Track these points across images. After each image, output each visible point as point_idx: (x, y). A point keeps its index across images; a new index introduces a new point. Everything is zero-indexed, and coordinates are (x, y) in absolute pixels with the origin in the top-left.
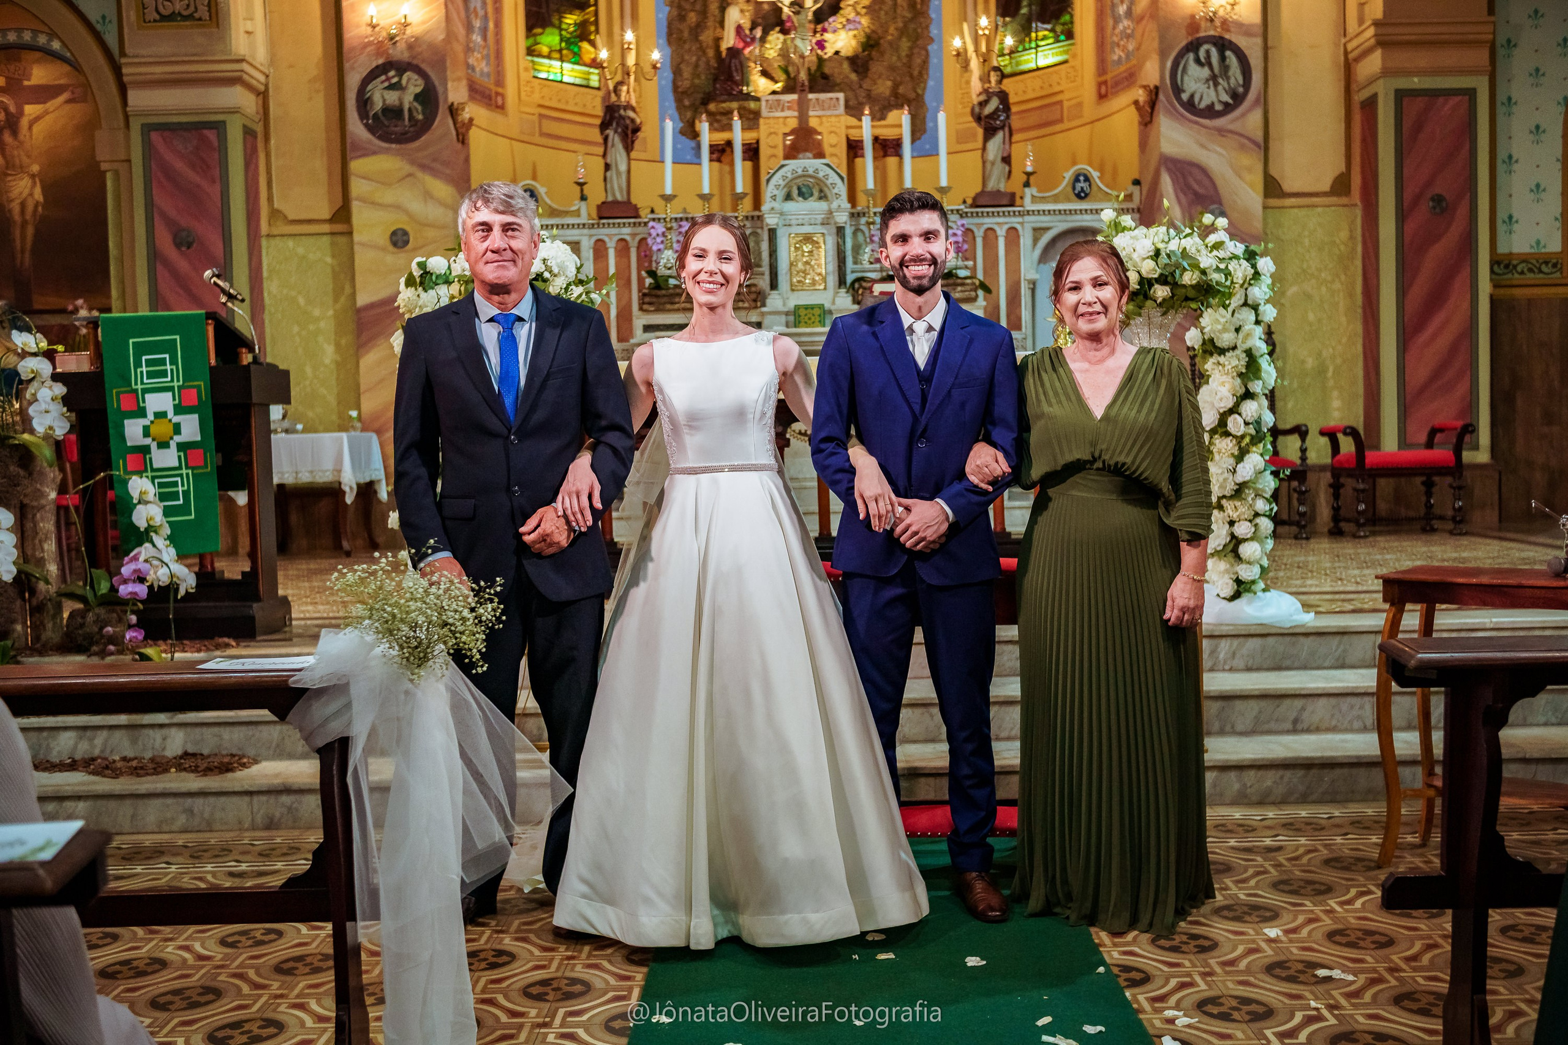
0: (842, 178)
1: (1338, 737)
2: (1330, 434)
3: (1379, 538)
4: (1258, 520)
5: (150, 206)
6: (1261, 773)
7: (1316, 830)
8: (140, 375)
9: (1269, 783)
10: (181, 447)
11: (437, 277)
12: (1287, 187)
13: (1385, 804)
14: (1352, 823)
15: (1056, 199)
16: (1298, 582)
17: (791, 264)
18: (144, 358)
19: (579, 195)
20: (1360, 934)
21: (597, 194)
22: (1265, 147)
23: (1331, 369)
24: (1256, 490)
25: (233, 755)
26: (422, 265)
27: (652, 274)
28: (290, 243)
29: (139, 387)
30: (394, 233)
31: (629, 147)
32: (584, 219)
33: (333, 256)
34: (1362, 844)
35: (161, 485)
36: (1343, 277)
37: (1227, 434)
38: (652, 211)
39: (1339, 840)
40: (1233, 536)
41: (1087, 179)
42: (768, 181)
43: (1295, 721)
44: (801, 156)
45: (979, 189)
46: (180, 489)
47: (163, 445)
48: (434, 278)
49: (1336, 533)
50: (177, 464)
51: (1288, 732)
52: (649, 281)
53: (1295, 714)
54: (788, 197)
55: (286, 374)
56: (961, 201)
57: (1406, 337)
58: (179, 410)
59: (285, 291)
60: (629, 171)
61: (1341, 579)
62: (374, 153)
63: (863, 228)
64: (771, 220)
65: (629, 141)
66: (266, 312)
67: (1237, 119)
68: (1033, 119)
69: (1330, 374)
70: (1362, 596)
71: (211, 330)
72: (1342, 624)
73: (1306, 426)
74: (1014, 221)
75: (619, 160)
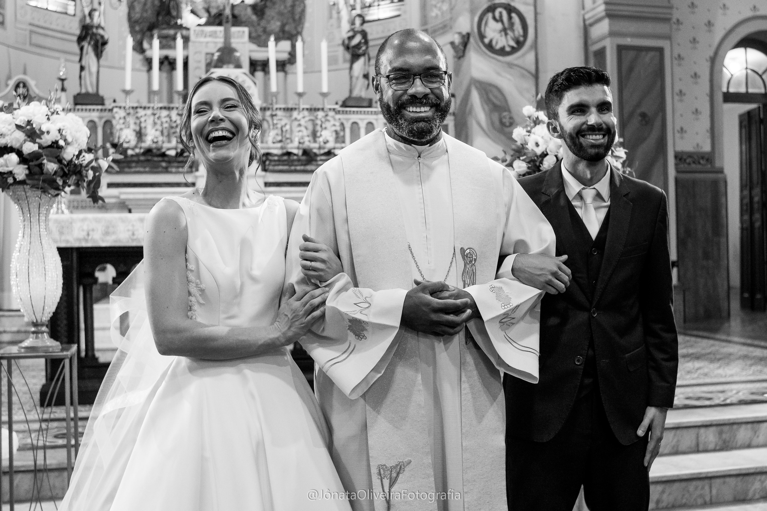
0: (253, 84)
19: (60, 87)
21: (73, 88)
32: (64, 106)
38: (114, 101)
44: (225, 66)
45: (347, 95)
56: (334, 102)
60: (98, 72)
63: (269, 119)
65: (99, 51)
67: (519, 58)
74: (371, 118)
75: (91, 64)
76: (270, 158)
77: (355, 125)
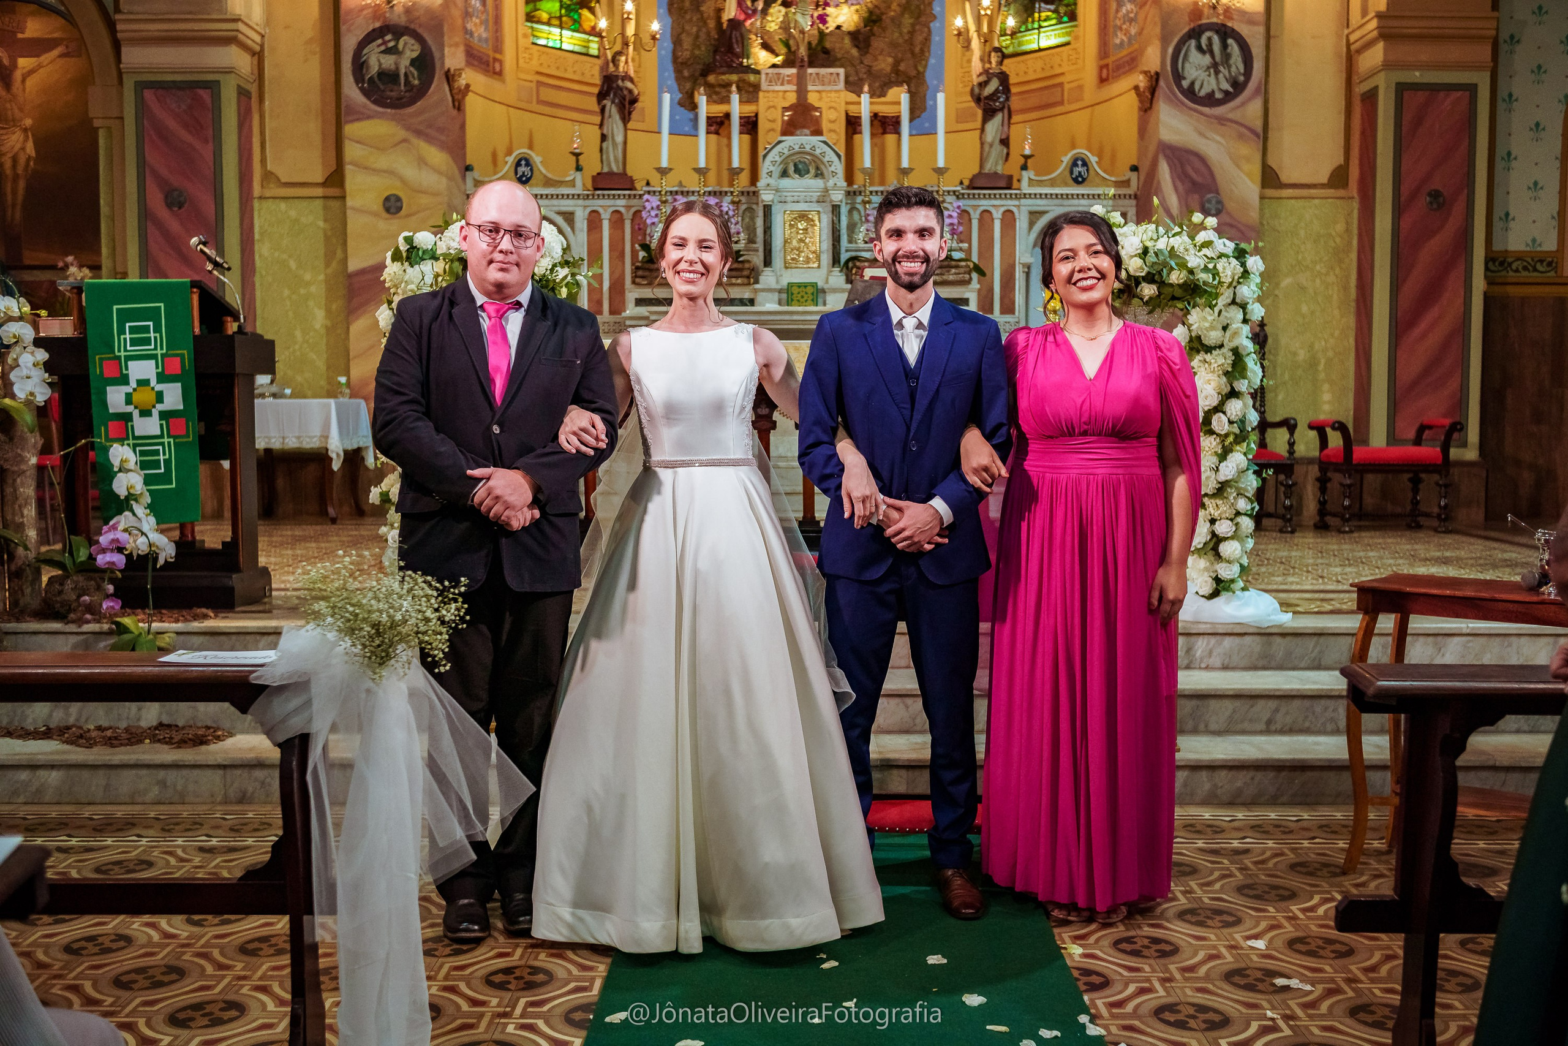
0: (839, 156)
1: (1311, 739)
2: (1319, 428)
3: (1363, 534)
4: (1239, 519)
5: (142, 164)
6: (1233, 773)
7: (1284, 833)
8: (124, 342)
9: (1239, 784)
10: (164, 415)
11: (424, 252)
12: (1284, 178)
13: (1352, 808)
14: (1321, 827)
15: (1053, 183)
16: (1279, 579)
17: (786, 242)
18: (128, 325)
19: (574, 166)
20: (1320, 943)
21: (592, 166)
22: (1263, 136)
23: (1323, 361)
24: (1237, 488)
25: (208, 728)
26: (409, 240)
27: (646, 247)
28: (283, 206)
29: (123, 354)
30: (387, 199)
31: (626, 118)
32: (578, 190)
33: (325, 221)
34: (1328, 849)
35: (142, 453)
36: (1337, 271)
37: (1211, 432)
38: (648, 184)
39: (1306, 843)
40: (1214, 534)
41: (1085, 164)
42: (765, 156)
43: (1269, 722)
44: (798, 132)
45: (975, 170)
46: (162, 458)
47: (145, 413)
48: (420, 253)
49: (1322, 527)
50: (159, 433)
51: (1261, 733)
52: (642, 254)
53: (1268, 715)
54: (784, 174)
55: (271, 344)
56: (958, 182)
57: (1399, 330)
58: (162, 378)
59: (276, 254)
60: (625, 143)
61: (1322, 577)
62: (369, 117)
63: (859, 206)
64: (766, 197)
65: (626, 112)
66: (257, 275)
67: (1237, 107)
68: (1034, 100)
69: (1321, 367)
70: (1342, 595)
71: (195, 298)
72: (1320, 625)
73: (1295, 419)
74: (1011, 204)
75: (615, 130)
76: (858, 264)
77: (987, 214)
